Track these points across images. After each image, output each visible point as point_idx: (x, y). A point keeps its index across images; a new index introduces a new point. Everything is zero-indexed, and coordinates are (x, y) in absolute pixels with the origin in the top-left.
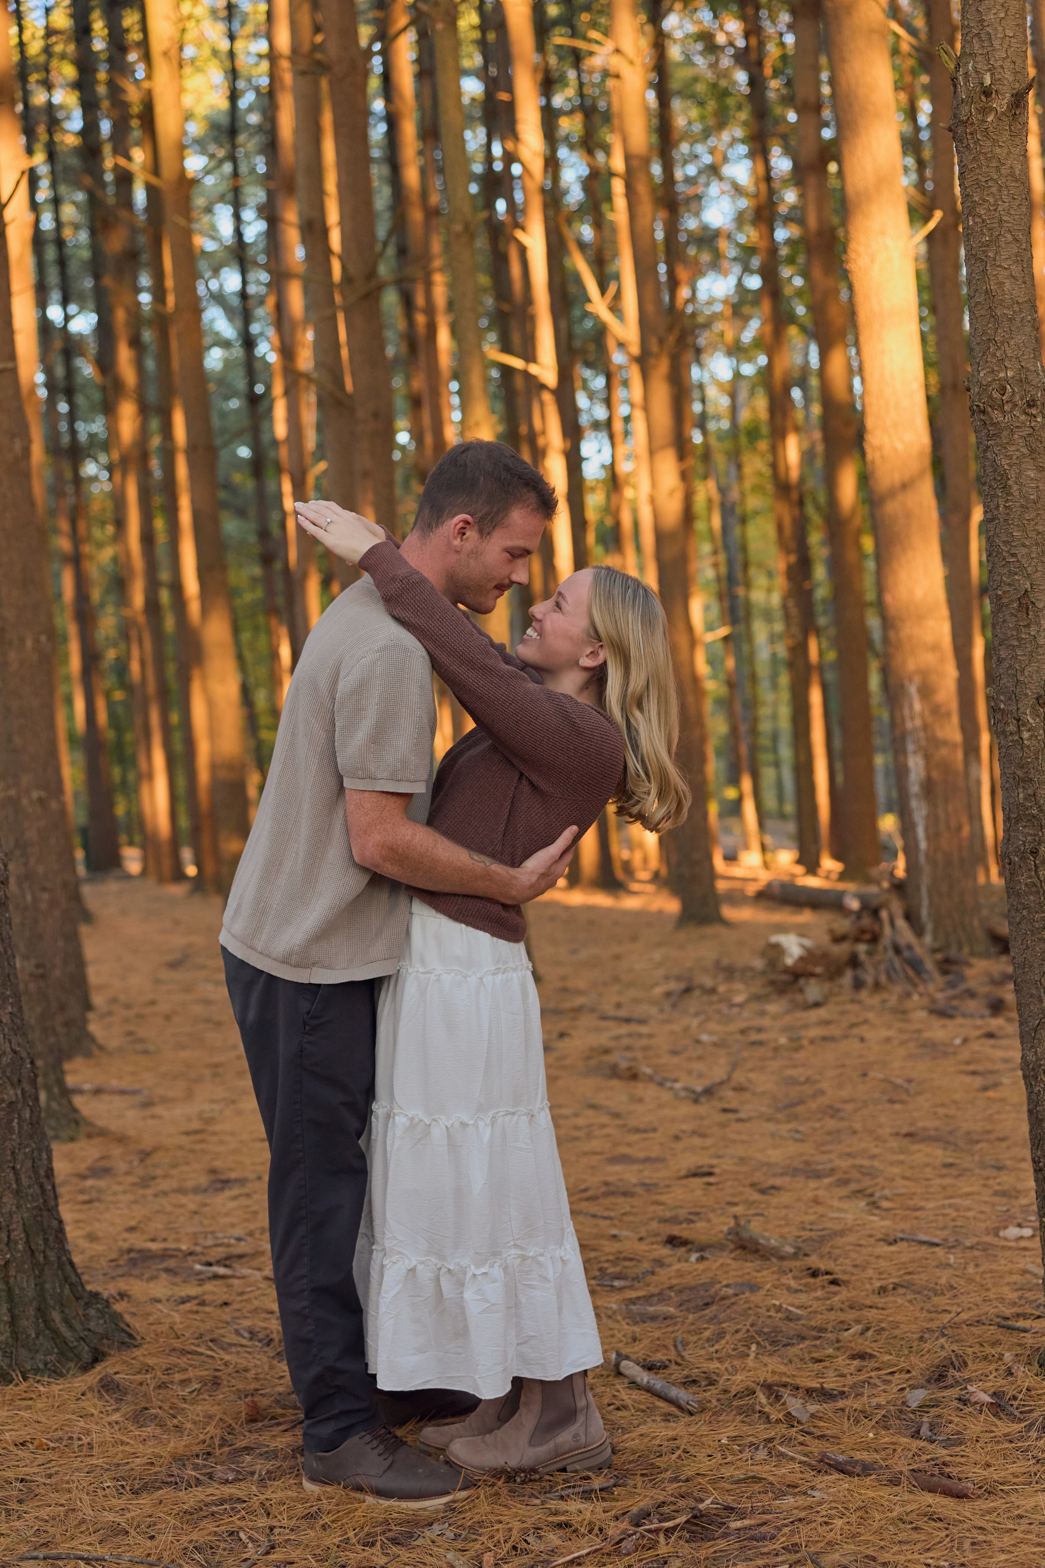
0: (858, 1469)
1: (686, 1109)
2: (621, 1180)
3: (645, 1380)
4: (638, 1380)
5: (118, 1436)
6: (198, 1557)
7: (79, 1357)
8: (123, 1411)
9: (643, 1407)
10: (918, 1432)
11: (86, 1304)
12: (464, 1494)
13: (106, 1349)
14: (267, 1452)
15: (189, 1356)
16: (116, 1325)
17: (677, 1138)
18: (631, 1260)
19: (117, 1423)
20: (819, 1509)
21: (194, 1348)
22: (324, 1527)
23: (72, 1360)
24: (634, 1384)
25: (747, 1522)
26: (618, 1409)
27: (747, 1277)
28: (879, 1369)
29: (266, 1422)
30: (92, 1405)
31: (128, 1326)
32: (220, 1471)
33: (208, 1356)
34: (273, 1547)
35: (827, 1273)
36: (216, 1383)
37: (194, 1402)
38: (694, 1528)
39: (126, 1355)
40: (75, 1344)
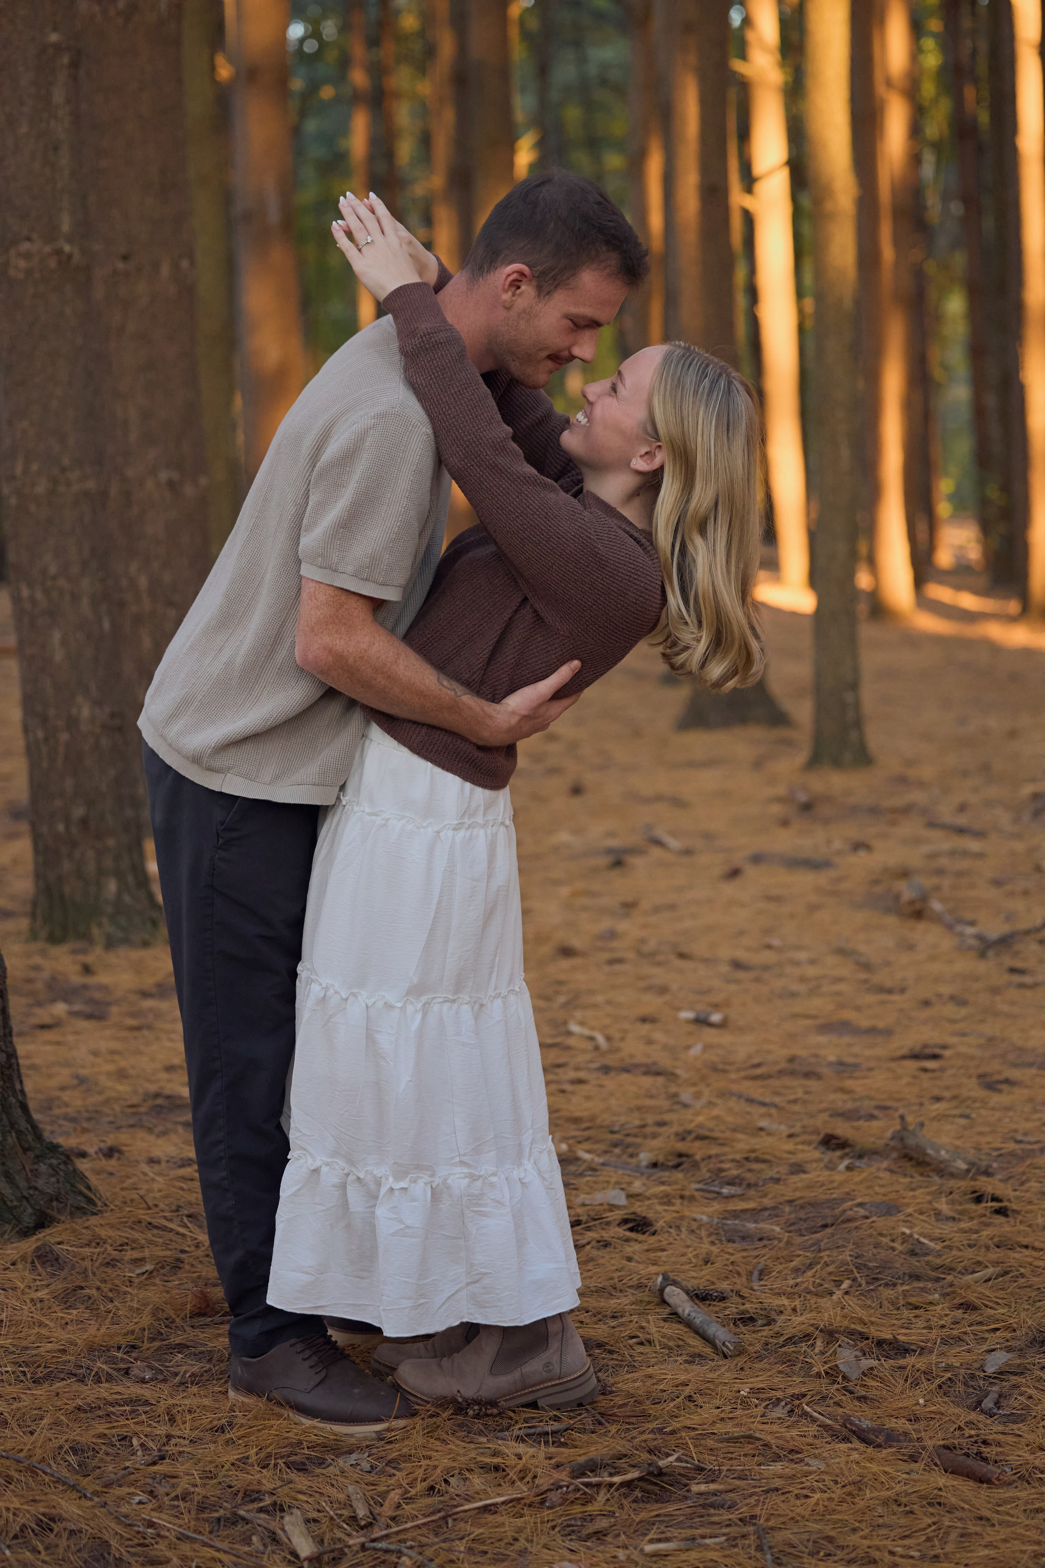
0: (880, 1440)
1: (965, 965)
2: (816, 1056)
3: (687, 1312)
4: (680, 1310)
5: (38, 1316)
6: (72, 1459)
7: (19, 1220)
8: (52, 1287)
9: (671, 1344)
10: (979, 1403)
11: (37, 1157)
12: (401, 1423)
13: (54, 1213)
14: (202, 1352)
15: (155, 1231)
16: (72, 1185)
17: (926, 1003)
18: (764, 1161)
19: (41, 1301)
20: (804, 1480)
21: (166, 1223)
22: (228, 1442)
23: (9, 1223)
24: (675, 1316)
25: (713, 1487)
26: (641, 1344)
27: (893, 1196)
28: (980, 1323)
29: (217, 1318)
30: (20, 1277)
31: (89, 1188)
32: (138, 1369)
33: (178, 1233)
34: (162, 1458)
35: (995, 1199)
36: (176, 1265)
37: (142, 1286)
38: (650, 1487)
39: (79, 1224)
40: (16, 1203)
